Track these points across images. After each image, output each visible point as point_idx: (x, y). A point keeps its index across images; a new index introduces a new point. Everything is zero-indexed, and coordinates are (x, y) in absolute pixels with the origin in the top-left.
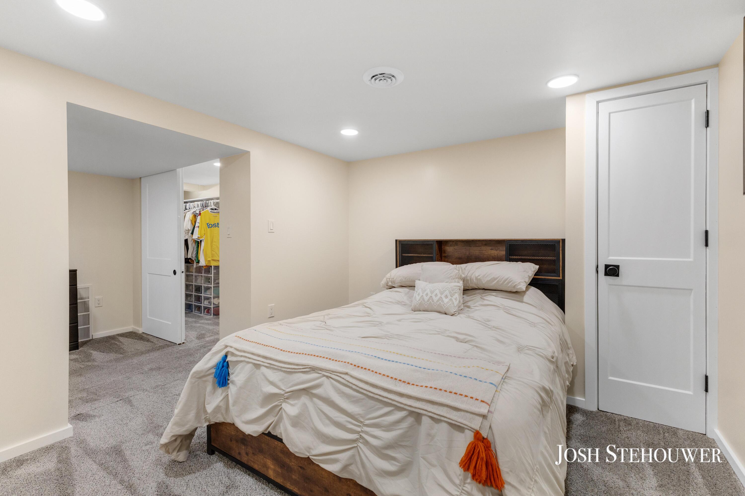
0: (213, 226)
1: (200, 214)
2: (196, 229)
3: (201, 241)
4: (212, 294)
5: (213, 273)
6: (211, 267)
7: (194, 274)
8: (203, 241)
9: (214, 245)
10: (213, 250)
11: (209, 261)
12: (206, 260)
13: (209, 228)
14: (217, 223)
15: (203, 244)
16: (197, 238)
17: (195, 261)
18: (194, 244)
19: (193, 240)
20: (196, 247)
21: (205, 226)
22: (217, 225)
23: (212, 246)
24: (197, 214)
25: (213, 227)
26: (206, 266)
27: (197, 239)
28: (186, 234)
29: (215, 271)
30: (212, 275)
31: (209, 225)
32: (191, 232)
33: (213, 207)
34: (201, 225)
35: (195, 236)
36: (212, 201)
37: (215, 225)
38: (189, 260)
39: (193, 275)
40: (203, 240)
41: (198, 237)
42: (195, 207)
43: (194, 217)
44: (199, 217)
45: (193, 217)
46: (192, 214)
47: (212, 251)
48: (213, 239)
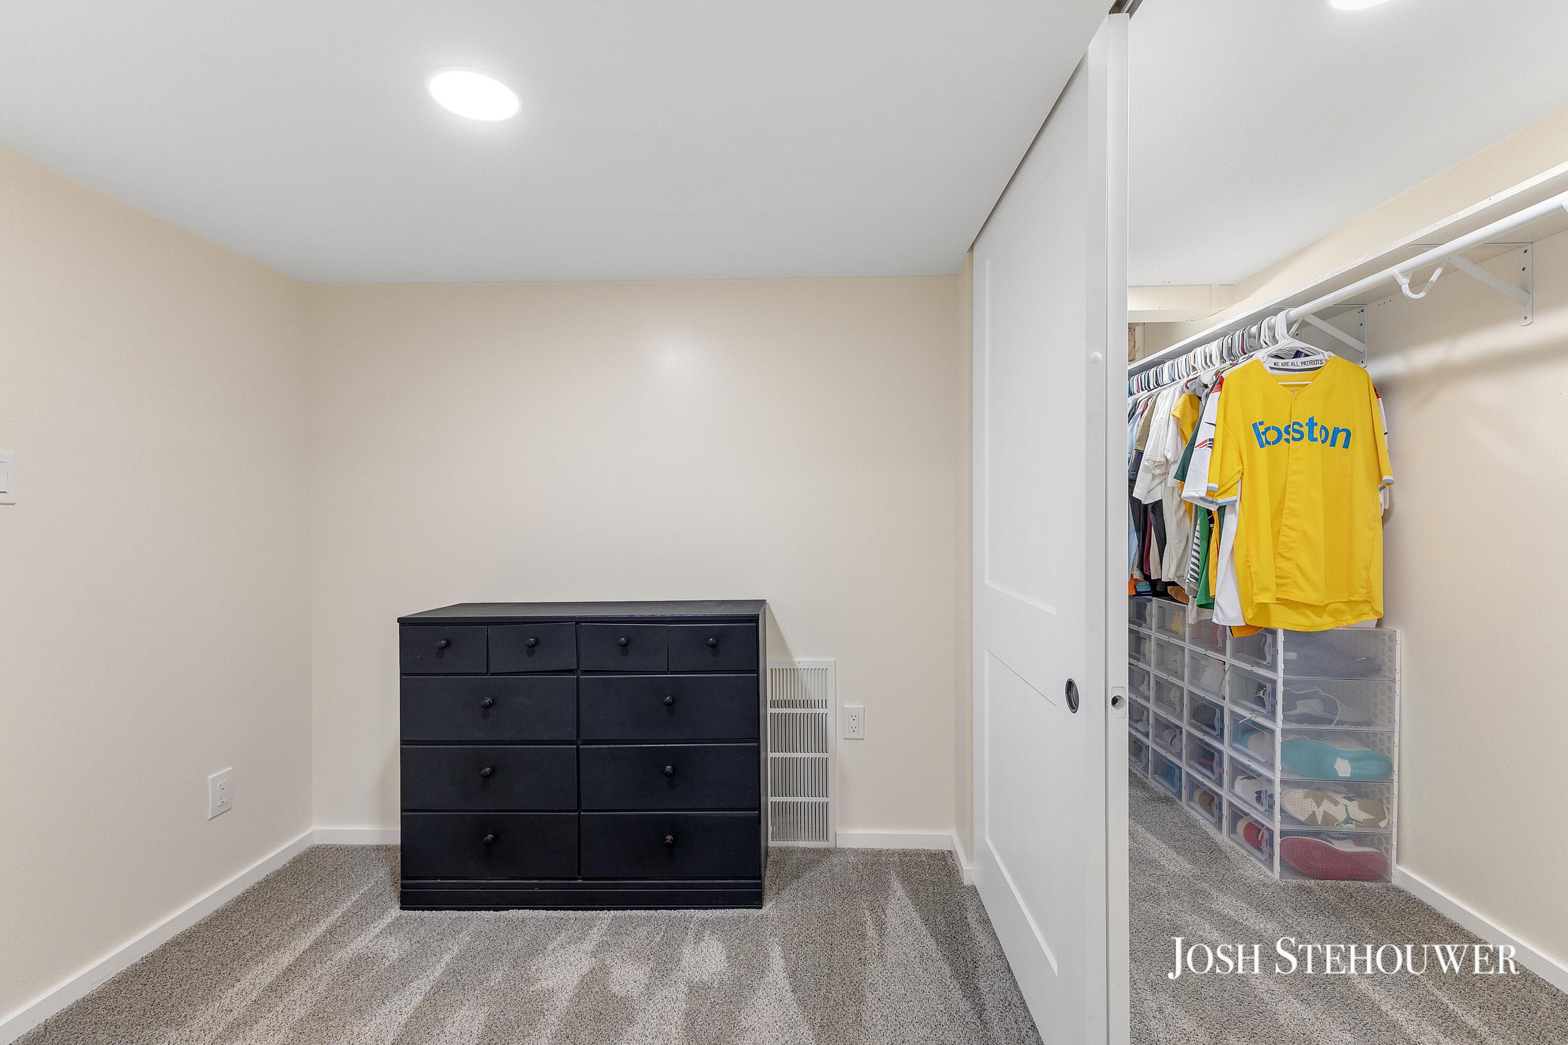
0: (1285, 436)
1: (1219, 382)
2: (1201, 457)
3: (1222, 509)
4: (1278, 765)
5: (1281, 665)
6: (1273, 632)
7: (1188, 645)
8: (1234, 511)
9: (1285, 526)
10: (1280, 555)
11: (1263, 607)
12: (1245, 598)
13: (1262, 446)
14: (1304, 421)
15: (1231, 522)
16: (1203, 494)
17: (1190, 597)
18: (1188, 524)
19: (1183, 508)
20: (1197, 534)
21: (1243, 436)
22: (1305, 430)
23: (1276, 534)
24: (1206, 386)
25: (1287, 441)
26: (1247, 626)
27: (1202, 499)
28: (1157, 481)
29: (1293, 656)
30: (1280, 677)
31: (1264, 433)
32: (1174, 469)
33: (1287, 342)
34: (1225, 436)
35: (1195, 488)
36: (1282, 315)
37: (1295, 431)
38: (1169, 588)
39: (1183, 649)
40: (1233, 503)
41: (1210, 492)
42: (1194, 368)
43: (1189, 405)
44: (1215, 396)
45: (1184, 403)
46: (1183, 392)
47: (1279, 559)
48: (1282, 500)
